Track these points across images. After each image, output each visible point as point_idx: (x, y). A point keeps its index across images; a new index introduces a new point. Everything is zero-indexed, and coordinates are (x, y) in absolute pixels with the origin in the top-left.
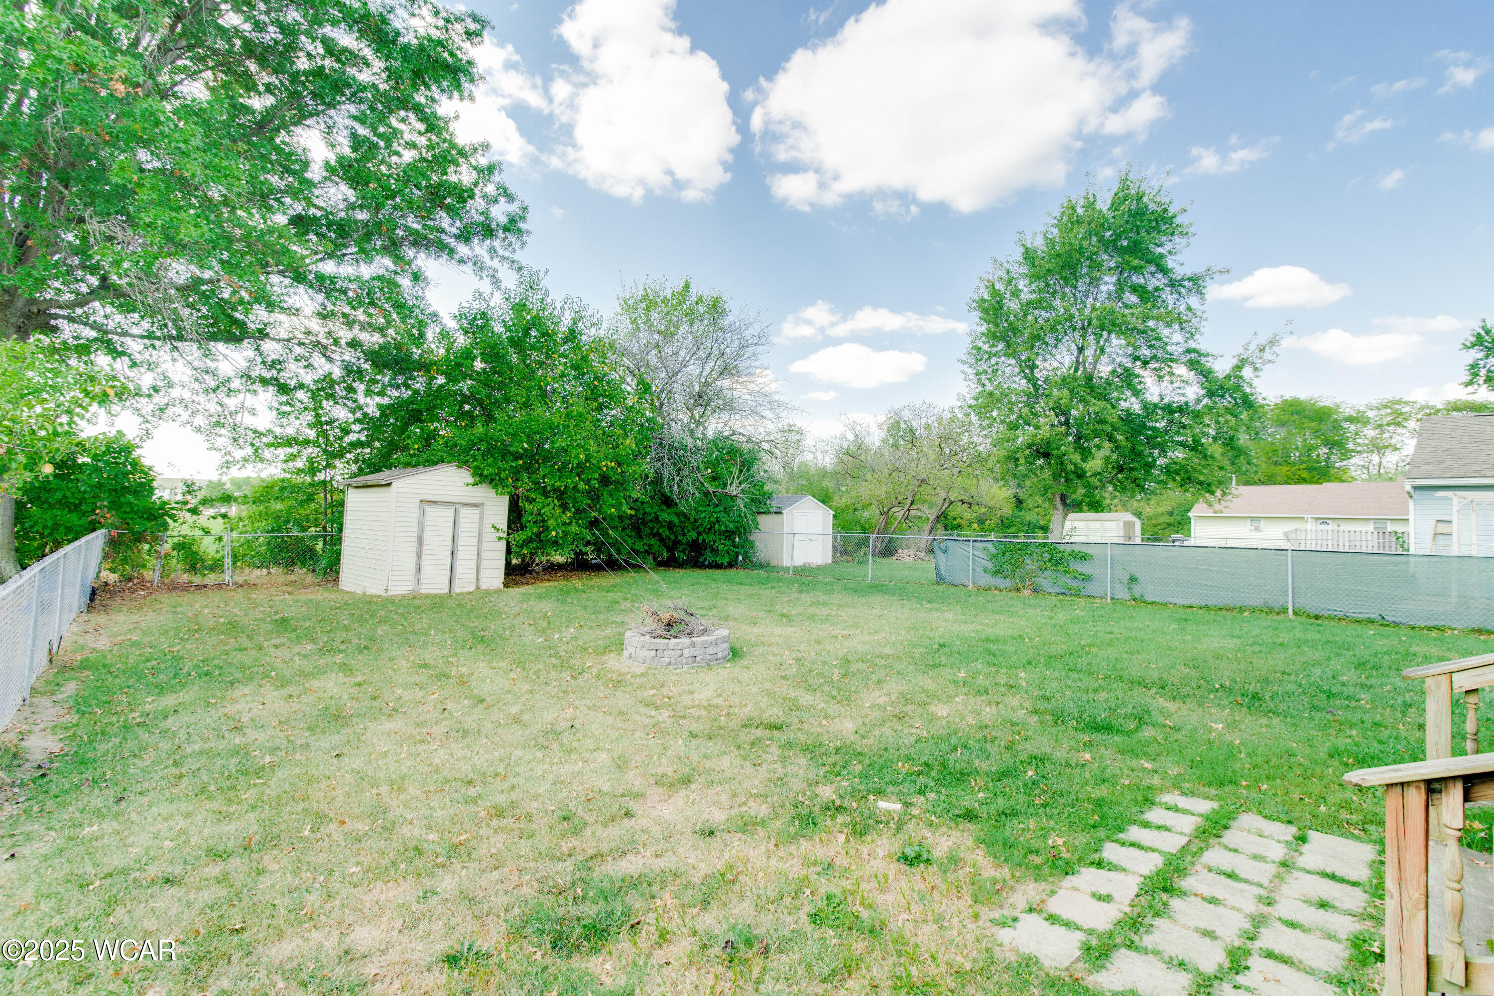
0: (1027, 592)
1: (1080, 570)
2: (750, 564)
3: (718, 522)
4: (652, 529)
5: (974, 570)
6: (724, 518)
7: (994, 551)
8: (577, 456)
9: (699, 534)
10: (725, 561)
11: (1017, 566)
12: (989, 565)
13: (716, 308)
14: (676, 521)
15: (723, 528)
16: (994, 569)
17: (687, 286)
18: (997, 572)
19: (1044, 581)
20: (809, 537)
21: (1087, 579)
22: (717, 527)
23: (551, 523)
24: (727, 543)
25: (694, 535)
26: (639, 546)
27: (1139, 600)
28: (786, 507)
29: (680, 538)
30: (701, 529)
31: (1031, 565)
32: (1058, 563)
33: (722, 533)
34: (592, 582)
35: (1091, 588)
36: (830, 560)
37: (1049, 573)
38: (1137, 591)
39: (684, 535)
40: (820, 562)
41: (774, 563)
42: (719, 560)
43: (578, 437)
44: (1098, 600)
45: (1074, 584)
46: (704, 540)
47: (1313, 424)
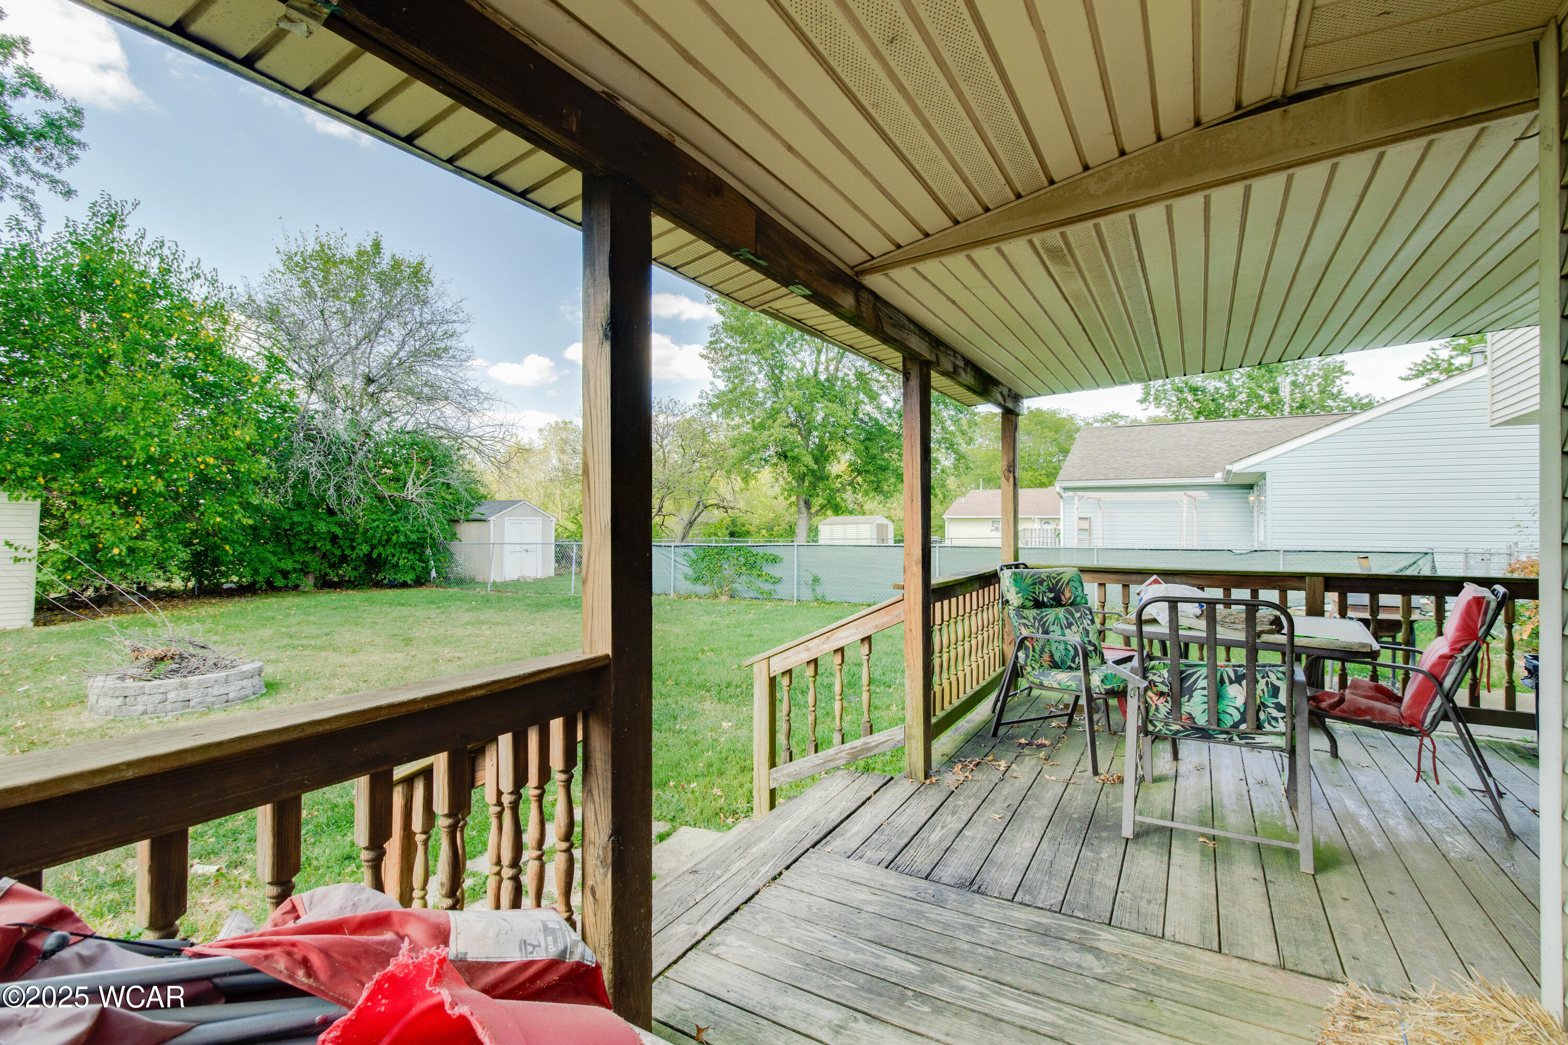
0: (724, 599)
1: (771, 573)
2: (446, 580)
3: (397, 532)
4: (307, 542)
5: (675, 578)
6: (405, 527)
7: (694, 556)
8: (146, 448)
9: (373, 547)
10: (409, 578)
11: (716, 570)
12: (690, 571)
13: (418, 275)
14: (339, 531)
15: (402, 539)
16: (694, 576)
17: (377, 246)
18: (697, 579)
19: (740, 586)
20: (525, 547)
21: (777, 581)
22: (394, 538)
23: (107, 537)
24: (411, 557)
25: (365, 548)
26: (288, 565)
27: (821, 601)
28: (492, 514)
29: (347, 552)
30: (375, 541)
31: (728, 570)
32: (752, 567)
33: (403, 545)
34: (185, 613)
35: (781, 590)
36: (552, 573)
37: (744, 578)
38: (819, 591)
39: (353, 548)
40: (540, 575)
41: (479, 578)
42: (401, 578)
43: (148, 424)
44: (786, 603)
45: (767, 587)
46: (380, 555)
47: (1051, 434)
